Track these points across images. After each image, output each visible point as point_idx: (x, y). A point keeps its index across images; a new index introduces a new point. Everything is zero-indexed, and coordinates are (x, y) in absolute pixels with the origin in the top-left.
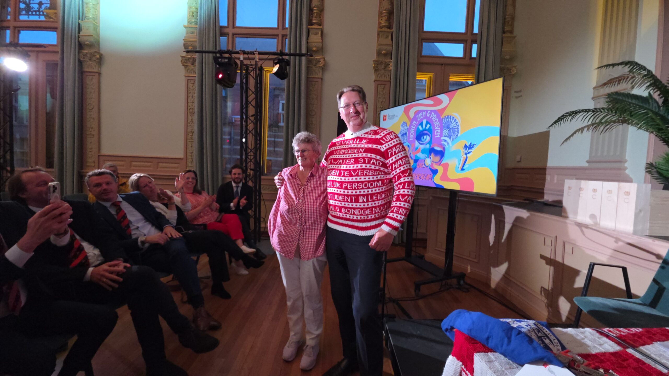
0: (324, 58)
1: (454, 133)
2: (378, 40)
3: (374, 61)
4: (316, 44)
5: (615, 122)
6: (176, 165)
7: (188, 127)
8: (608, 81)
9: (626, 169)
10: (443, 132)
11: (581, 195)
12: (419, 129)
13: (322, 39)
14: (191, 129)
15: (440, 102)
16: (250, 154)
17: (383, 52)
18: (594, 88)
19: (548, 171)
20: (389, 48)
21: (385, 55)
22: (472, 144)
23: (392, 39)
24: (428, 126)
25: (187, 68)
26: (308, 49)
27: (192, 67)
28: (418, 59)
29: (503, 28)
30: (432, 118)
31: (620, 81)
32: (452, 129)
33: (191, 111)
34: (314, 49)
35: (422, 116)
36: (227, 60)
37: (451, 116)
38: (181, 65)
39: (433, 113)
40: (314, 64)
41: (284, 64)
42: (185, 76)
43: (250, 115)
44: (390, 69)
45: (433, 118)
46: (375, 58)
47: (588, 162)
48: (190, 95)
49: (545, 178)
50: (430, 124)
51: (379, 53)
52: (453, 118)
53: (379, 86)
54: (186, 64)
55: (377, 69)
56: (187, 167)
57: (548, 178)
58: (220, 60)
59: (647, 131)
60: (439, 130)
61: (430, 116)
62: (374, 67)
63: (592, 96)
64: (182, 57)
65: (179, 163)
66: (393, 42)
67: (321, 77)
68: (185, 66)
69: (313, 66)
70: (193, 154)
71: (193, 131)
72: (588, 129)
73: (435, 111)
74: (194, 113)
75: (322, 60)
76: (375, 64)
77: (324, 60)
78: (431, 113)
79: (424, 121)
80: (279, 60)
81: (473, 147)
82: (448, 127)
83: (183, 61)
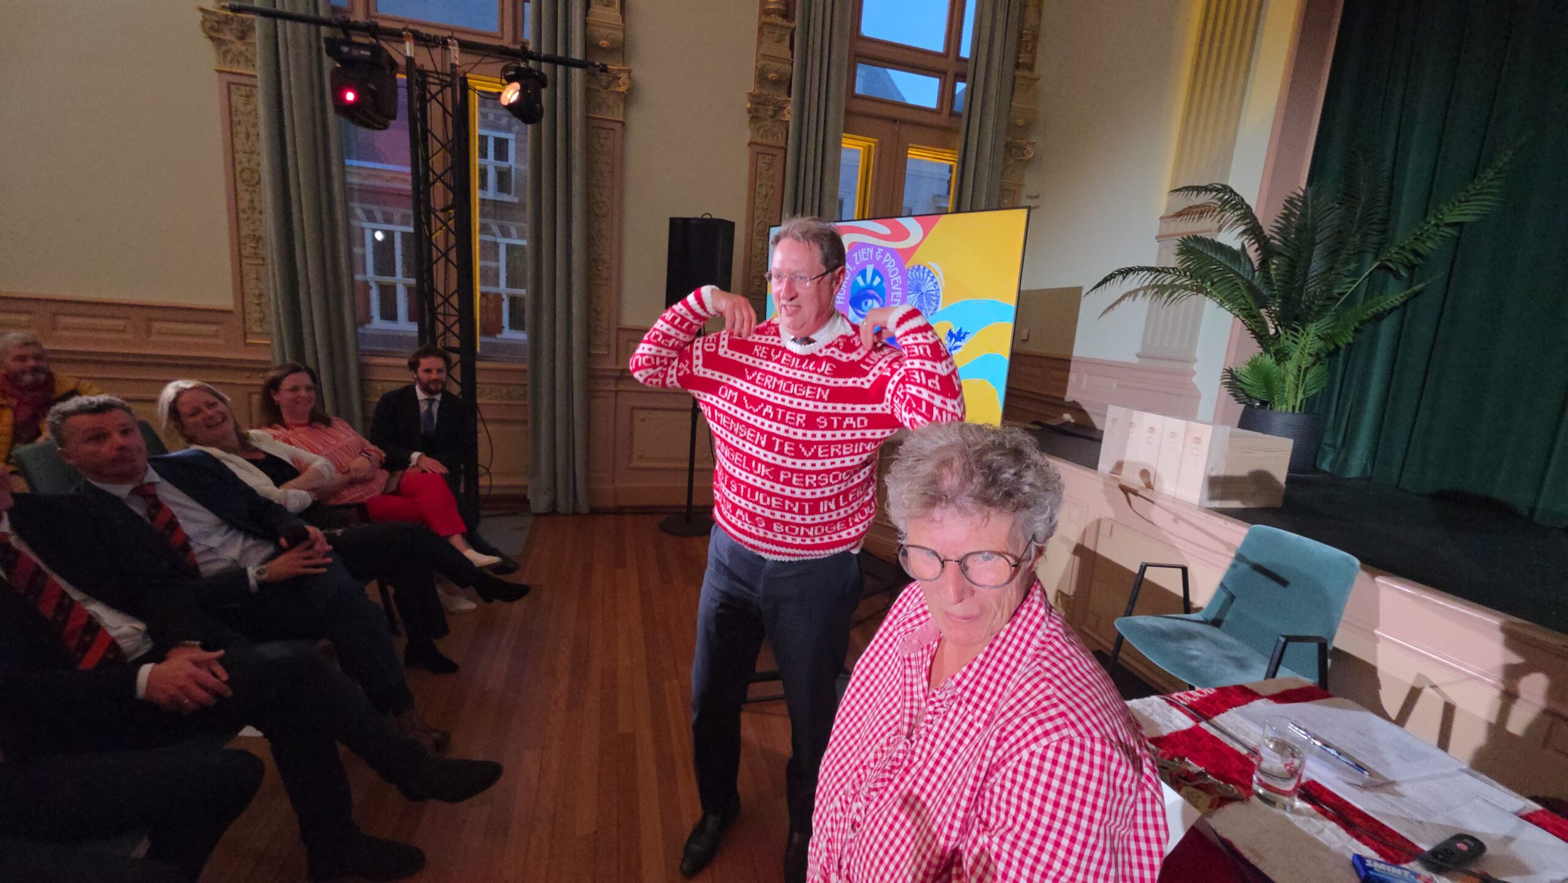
0: (629, 72)
1: (929, 304)
2: (759, 43)
3: (750, 94)
4: (609, 31)
5: (1186, 288)
6: (213, 328)
7: (242, 223)
8: (1185, 210)
9: (1193, 373)
10: (908, 297)
11: (1131, 436)
12: (856, 282)
13: (623, 22)
14: (252, 227)
15: (904, 234)
16: (441, 310)
17: (772, 76)
18: (1161, 218)
19: (1073, 366)
20: (785, 68)
21: (776, 83)
22: (964, 331)
23: (792, 47)
24: (877, 280)
25: (224, 48)
26: (589, 44)
27: (239, 46)
28: (847, 102)
29: (1017, 57)
30: (886, 263)
31: (1202, 213)
32: (926, 294)
33: (245, 176)
34: (604, 43)
35: (865, 256)
36: (368, 53)
37: (924, 268)
38: (201, 35)
39: (888, 254)
40: (604, 83)
41: (531, 82)
42: (217, 71)
43: (438, 208)
44: (786, 119)
45: (888, 265)
46: (751, 85)
47: (1138, 356)
48: (241, 129)
49: (1067, 377)
50: (881, 277)
51: (762, 77)
52: (929, 272)
53: (760, 156)
54: (215, 35)
55: (756, 114)
56: (248, 336)
57: (1072, 377)
58: (345, 49)
59: (1231, 311)
60: (900, 293)
61: (881, 260)
62: (749, 111)
63: (1156, 234)
64: (202, 10)
65: (221, 323)
66: (795, 55)
67: (621, 119)
68: (218, 42)
69: (602, 90)
70: (264, 300)
71: (257, 233)
72: (1145, 294)
73: (894, 252)
74: (258, 182)
75: (624, 76)
76: (751, 102)
77: (629, 78)
78: (883, 254)
79: (870, 269)
80: (518, 69)
81: (964, 338)
82: (918, 289)
83: (208, 24)
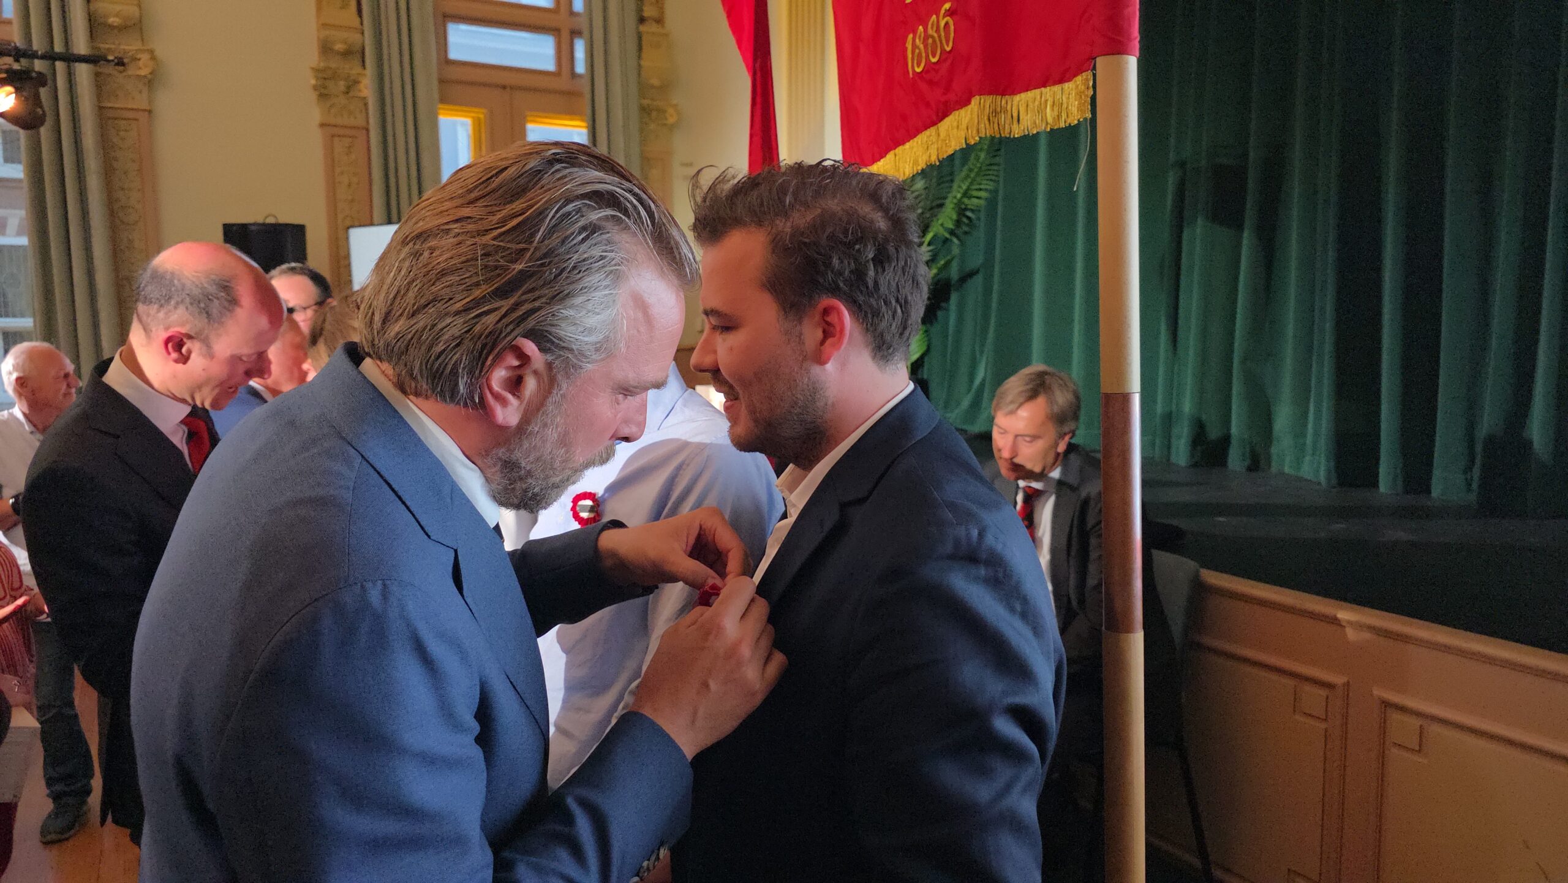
0: (151, 52)
2: (319, 12)
3: (314, 69)
4: (118, 8)
17: (339, 47)
20: (356, 37)
21: (347, 54)
23: (360, 14)
26: (94, 24)
28: (440, 70)
29: (640, 10)
34: (111, 20)
41: (27, 84)
44: (362, 95)
46: (312, 57)
51: (326, 49)
53: (336, 139)
55: (322, 91)
62: (315, 88)
66: (365, 22)
67: (145, 106)
69: (117, 74)
75: (145, 57)
76: (317, 78)
77: (153, 58)
